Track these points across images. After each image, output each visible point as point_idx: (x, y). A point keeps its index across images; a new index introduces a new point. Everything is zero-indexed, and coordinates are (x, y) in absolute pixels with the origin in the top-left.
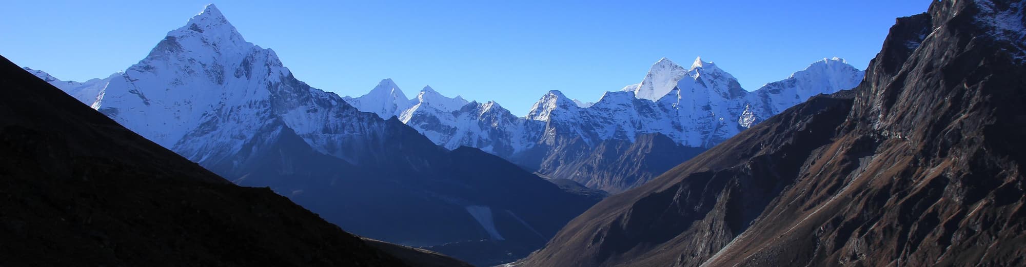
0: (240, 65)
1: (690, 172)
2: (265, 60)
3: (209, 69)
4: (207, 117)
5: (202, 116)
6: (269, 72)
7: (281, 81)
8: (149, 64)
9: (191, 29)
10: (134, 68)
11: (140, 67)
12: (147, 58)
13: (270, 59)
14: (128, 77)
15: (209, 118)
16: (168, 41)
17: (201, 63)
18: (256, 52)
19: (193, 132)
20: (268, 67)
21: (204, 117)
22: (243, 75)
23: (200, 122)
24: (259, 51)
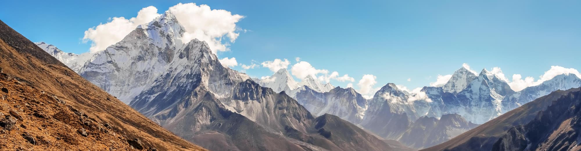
0: (184, 51)
1: (471, 137)
2: (200, 48)
3: (163, 51)
4: (157, 82)
5: (154, 82)
6: (202, 56)
7: (210, 63)
8: (123, 45)
9: (154, 24)
10: (112, 46)
11: (117, 46)
12: (122, 41)
13: (204, 47)
14: (108, 52)
15: (158, 83)
16: (137, 31)
17: (158, 47)
18: (195, 42)
19: (147, 92)
20: (202, 53)
21: (156, 82)
22: (185, 57)
23: (153, 85)
24: (197, 42)
